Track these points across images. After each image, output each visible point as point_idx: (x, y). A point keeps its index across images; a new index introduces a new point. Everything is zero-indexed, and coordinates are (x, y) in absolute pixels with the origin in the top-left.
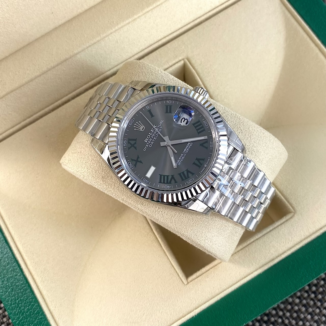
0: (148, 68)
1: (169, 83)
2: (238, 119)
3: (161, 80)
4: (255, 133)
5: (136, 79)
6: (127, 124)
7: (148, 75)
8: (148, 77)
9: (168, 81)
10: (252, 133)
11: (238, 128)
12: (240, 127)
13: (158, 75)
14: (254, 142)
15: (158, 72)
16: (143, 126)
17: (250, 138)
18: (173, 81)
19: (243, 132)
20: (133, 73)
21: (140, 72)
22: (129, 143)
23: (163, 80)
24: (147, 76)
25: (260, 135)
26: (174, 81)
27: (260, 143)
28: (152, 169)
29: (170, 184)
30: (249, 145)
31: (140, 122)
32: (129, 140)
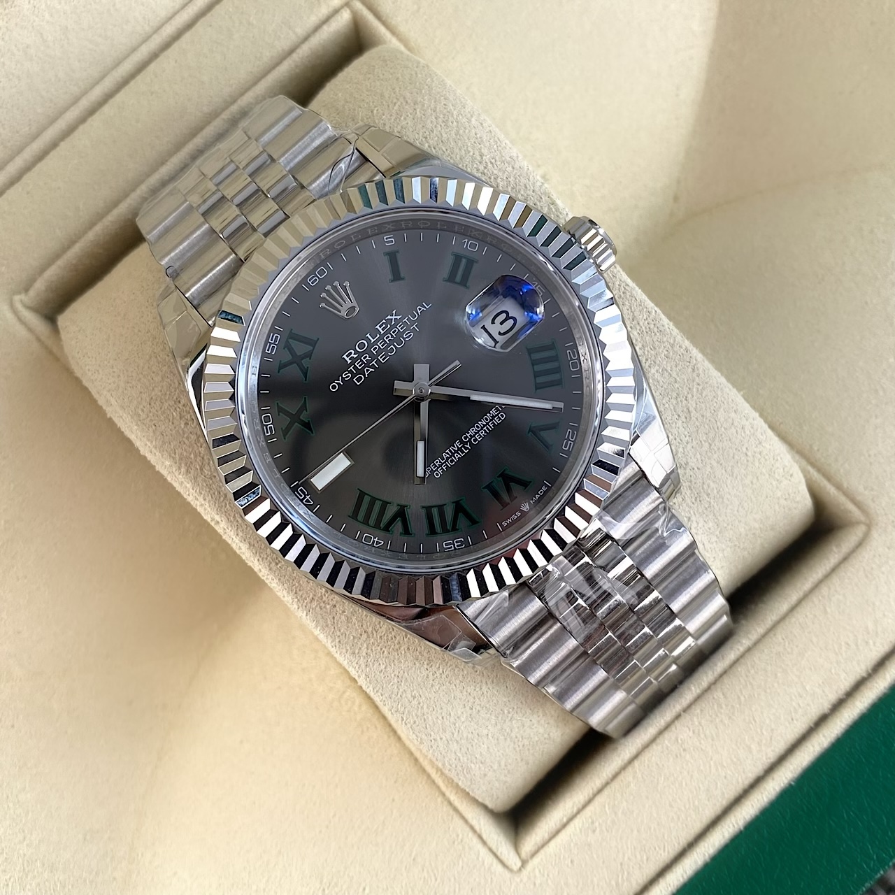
0: (439, 93)
1: (495, 172)
2: (690, 370)
3: (471, 154)
4: (732, 434)
5: (386, 120)
6: (300, 279)
7: (434, 120)
8: (429, 125)
9: (493, 161)
10: (723, 429)
11: (679, 400)
12: (690, 396)
13: (467, 131)
14: (718, 462)
15: (469, 121)
16: (355, 304)
17: (710, 445)
18: (510, 169)
19: (691, 418)
20: (382, 96)
21: (409, 101)
22: (288, 347)
23: (477, 153)
24: (429, 121)
25: (746, 445)
26: (513, 168)
27: (736, 471)
28: (340, 464)
29: (382, 533)
30: (698, 469)
31: (347, 284)
32: (293, 336)
